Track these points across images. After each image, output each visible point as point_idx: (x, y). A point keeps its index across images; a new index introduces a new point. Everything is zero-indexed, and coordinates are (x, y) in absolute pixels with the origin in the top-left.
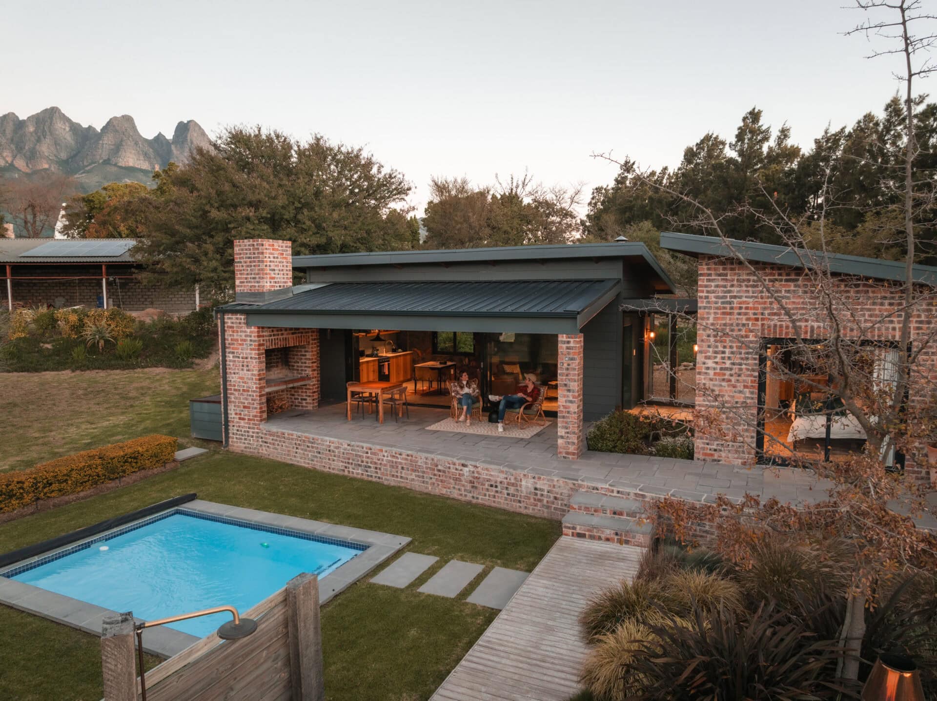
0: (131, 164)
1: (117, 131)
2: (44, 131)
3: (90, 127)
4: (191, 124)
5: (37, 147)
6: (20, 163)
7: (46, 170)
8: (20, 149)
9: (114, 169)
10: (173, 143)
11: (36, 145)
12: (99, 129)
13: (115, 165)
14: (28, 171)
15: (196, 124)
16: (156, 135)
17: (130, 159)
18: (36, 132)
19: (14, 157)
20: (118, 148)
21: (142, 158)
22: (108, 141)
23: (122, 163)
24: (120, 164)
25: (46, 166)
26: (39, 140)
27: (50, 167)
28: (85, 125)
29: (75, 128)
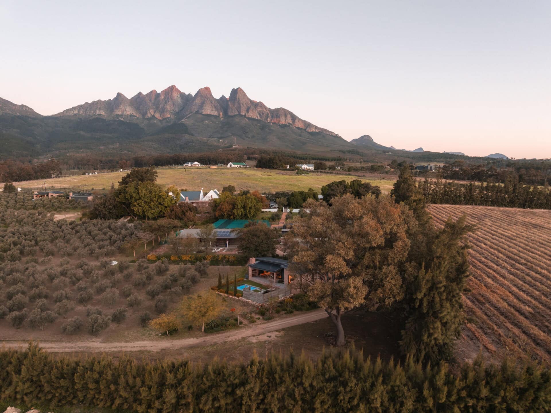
0: (209, 113)
1: (202, 96)
2: (168, 98)
3: (189, 94)
4: (239, 90)
5: (165, 107)
6: (157, 115)
7: (168, 118)
8: (157, 108)
9: (200, 116)
10: (229, 100)
11: (165, 105)
12: (193, 95)
13: (201, 114)
14: (161, 119)
15: (241, 90)
16: (221, 96)
17: (208, 110)
18: (165, 99)
19: (155, 112)
20: (202, 104)
21: (214, 109)
22: (198, 101)
23: (204, 113)
25: (169, 116)
26: (166, 103)
27: (171, 116)
28: (187, 93)
29: (182, 95)
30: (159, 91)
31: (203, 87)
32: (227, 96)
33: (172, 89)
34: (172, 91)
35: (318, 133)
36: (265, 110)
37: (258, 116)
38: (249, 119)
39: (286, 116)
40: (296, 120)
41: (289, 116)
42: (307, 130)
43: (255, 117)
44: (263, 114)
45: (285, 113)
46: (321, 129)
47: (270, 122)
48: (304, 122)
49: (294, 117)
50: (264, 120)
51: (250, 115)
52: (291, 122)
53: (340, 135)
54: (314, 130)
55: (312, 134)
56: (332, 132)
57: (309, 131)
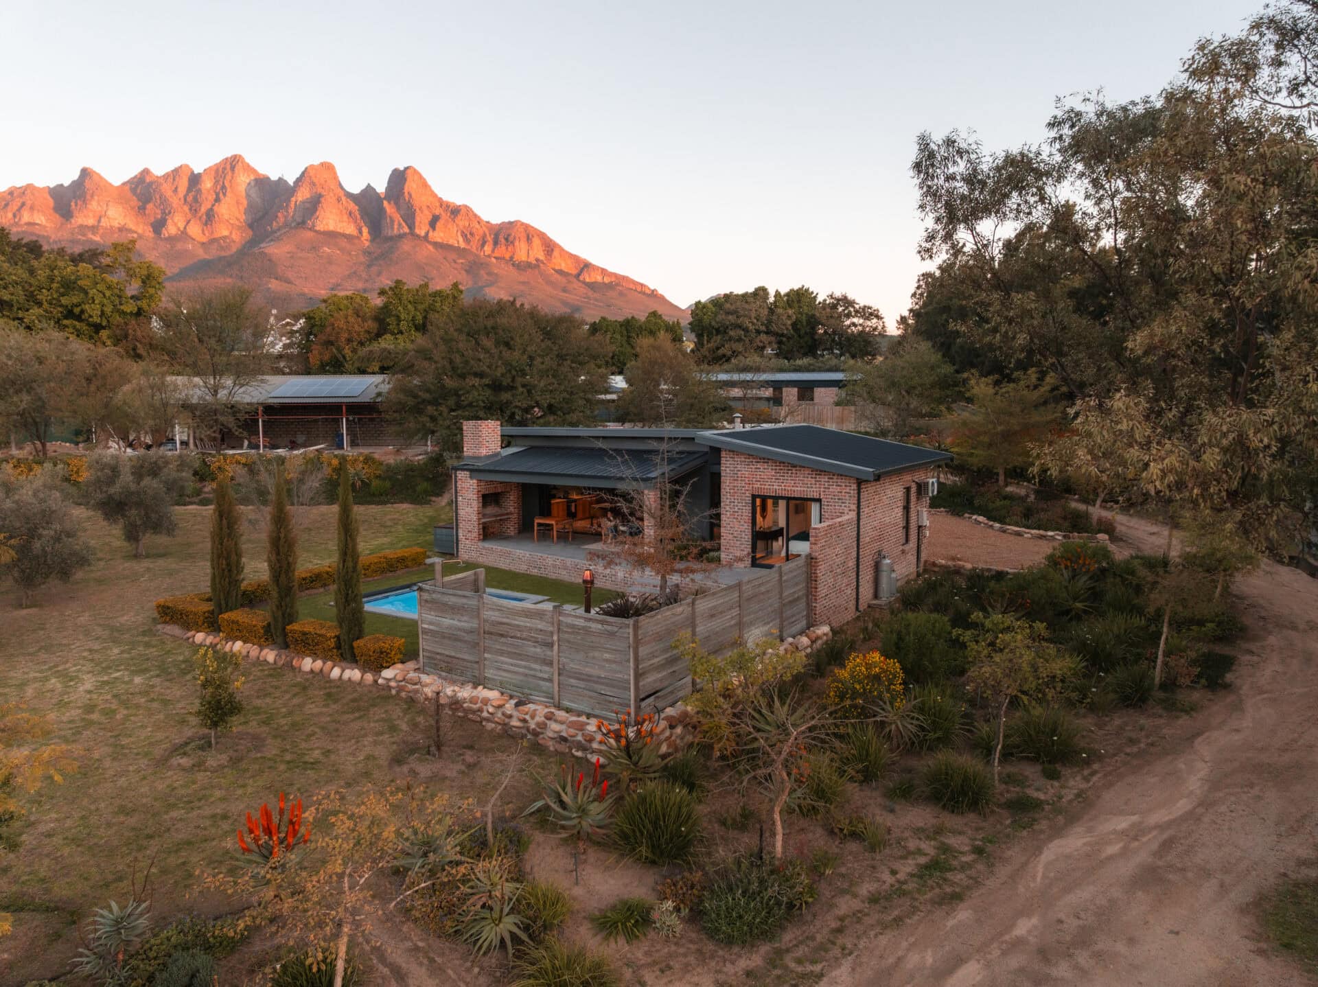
0: (331, 228)
1: (314, 184)
2: (224, 187)
3: (280, 179)
4: (409, 171)
6: (195, 230)
7: (225, 237)
8: (194, 210)
9: (310, 234)
10: (385, 198)
11: (213, 205)
12: (291, 182)
13: (312, 229)
14: (204, 240)
15: (416, 172)
16: (363, 187)
17: (331, 219)
18: (214, 189)
19: (188, 223)
20: (314, 205)
21: (345, 218)
22: (303, 195)
23: (320, 227)
24: (317, 228)
25: (226, 233)
26: (217, 200)
27: (231, 233)
28: (274, 177)
29: (262, 182)
30: (198, 169)
31: (316, 162)
33: (233, 163)
34: (233, 168)
35: (610, 286)
36: (477, 226)
38: (436, 245)
39: (529, 239)
41: (536, 242)
42: (581, 278)
43: (452, 242)
44: (472, 234)
46: (615, 275)
47: (489, 256)
48: (575, 258)
49: (550, 246)
50: (474, 250)
51: (438, 236)
52: (542, 257)
53: (660, 291)
54: (599, 279)
55: (592, 286)
56: (642, 285)
57: (587, 280)
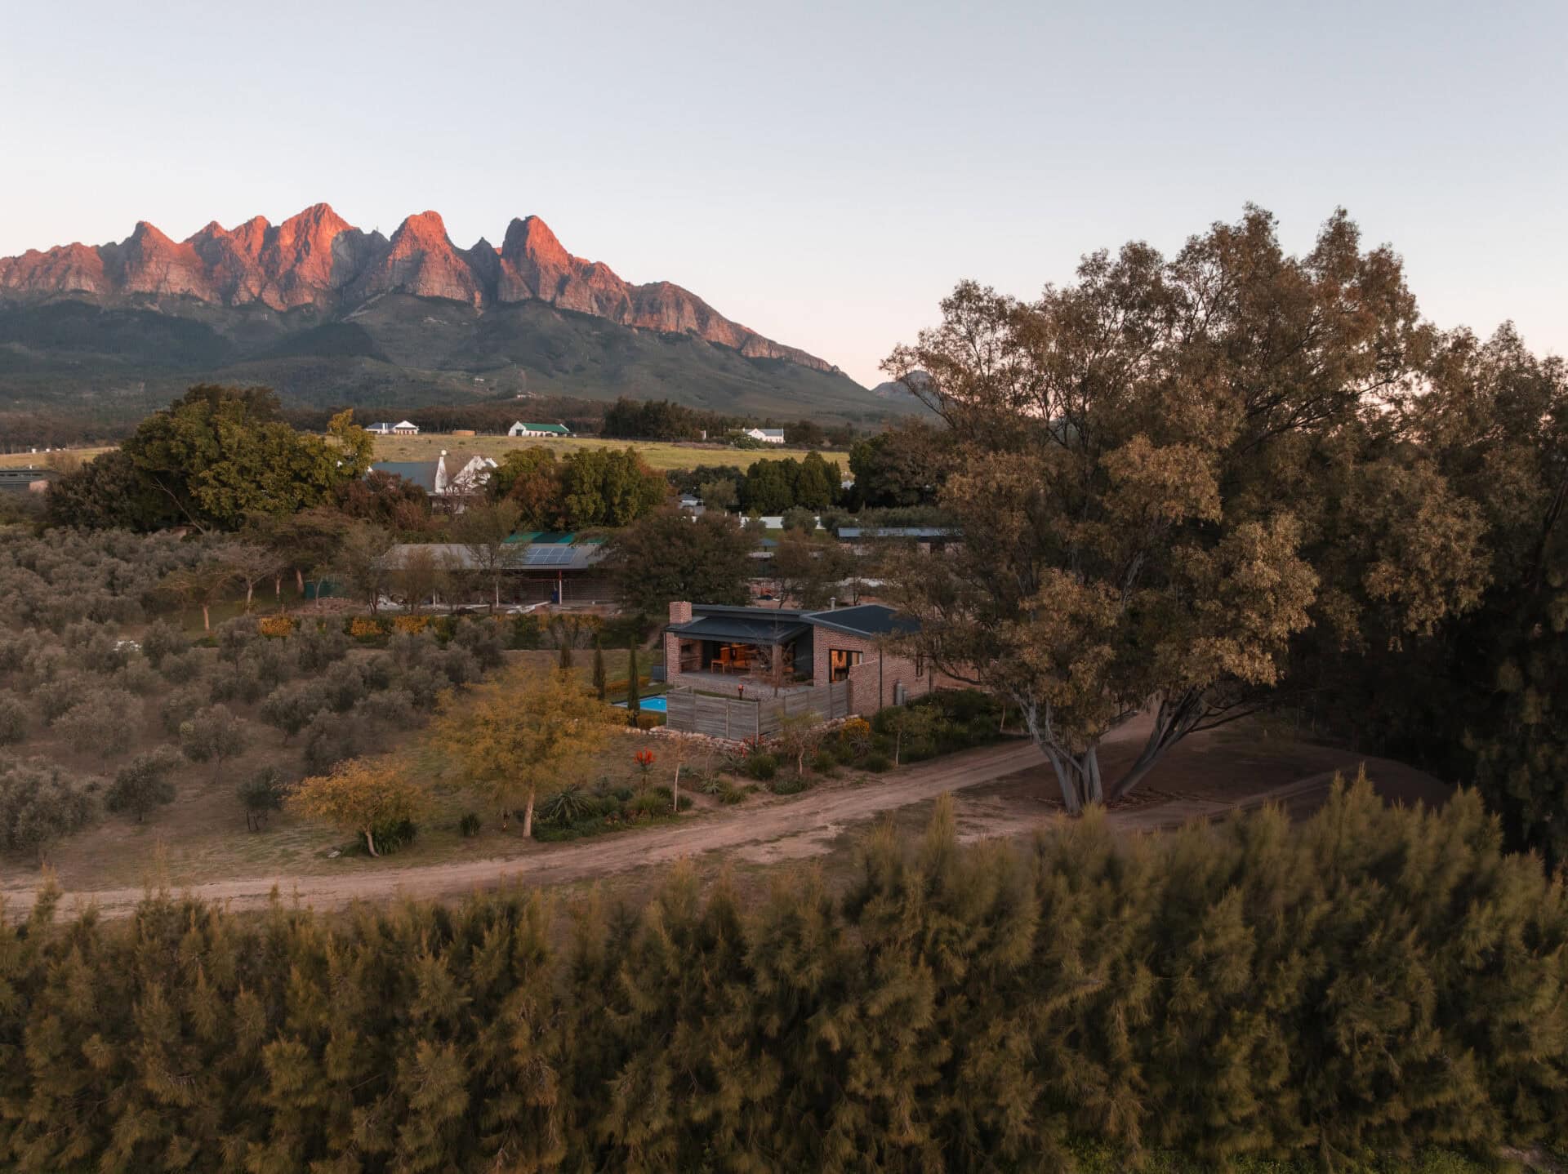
0: (437, 293)
1: (415, 237)
2: (306, 243)
3: (375, 233)
4: (532, 222)
5: (297, 269)
6: (271, 297)
7: (307, 305)
8: (271, 273)
9: (410, 301)
10: (502, 255)
11: (294, 266)
12: (388, 236)
13: (413, 295)
14: (283, 308)
15: (540, 222)
16: (476, 241)
17: (436, 284)
18: (295, 245)
19: (263, 287)
20: (418, 263)
21: (454, 281)
22: (403, 252)
23: (424, 291)
24: (420, 293)
25: (309, 299)
26: (299, 259)
27: (315, 300)
28: (367, 231)
29: (352, 235)
30: (276, 222)
31: (419, 212)
32: (497, 241)
33: (319, 214)
34: (317, 221)
35: (779, 363)
36: (616, 290)
37: (595, 306)
38: (566, 313)
39: (679, 306)
40: (712, 322)
41: (688, 308)
42: (743, 352)
43: (585, 309)
44: (609, 299)
45: (679, 298)
46: (785, 348)
47: (630, 326)
48: (735, 327)
49: (704, 312)
50: (611, 319)
51: (568, 301)
52: (694, 327)
53: (842, 369)
54: (766, 353)
55: (759, 363)
56: (819, 361)
57: (751, 355)
